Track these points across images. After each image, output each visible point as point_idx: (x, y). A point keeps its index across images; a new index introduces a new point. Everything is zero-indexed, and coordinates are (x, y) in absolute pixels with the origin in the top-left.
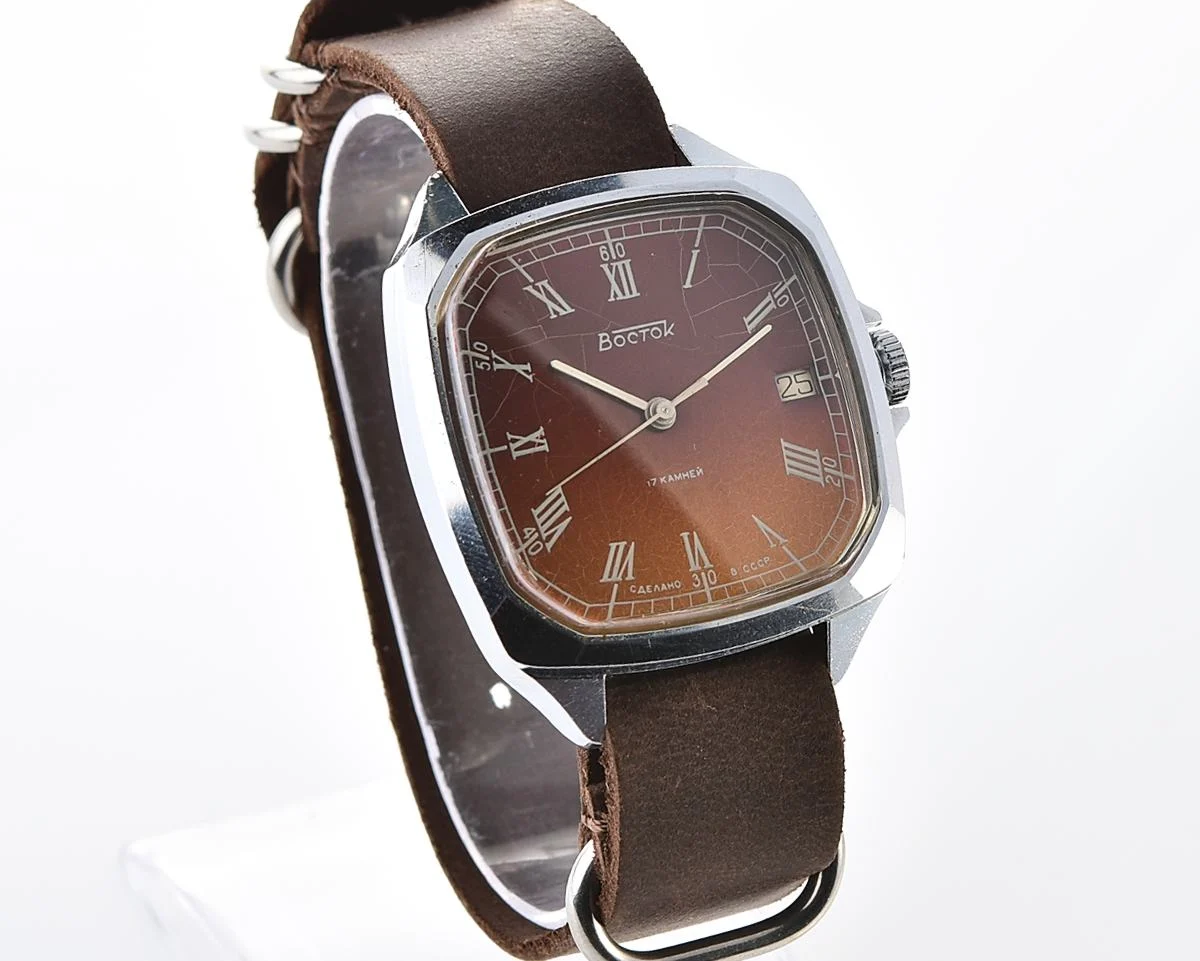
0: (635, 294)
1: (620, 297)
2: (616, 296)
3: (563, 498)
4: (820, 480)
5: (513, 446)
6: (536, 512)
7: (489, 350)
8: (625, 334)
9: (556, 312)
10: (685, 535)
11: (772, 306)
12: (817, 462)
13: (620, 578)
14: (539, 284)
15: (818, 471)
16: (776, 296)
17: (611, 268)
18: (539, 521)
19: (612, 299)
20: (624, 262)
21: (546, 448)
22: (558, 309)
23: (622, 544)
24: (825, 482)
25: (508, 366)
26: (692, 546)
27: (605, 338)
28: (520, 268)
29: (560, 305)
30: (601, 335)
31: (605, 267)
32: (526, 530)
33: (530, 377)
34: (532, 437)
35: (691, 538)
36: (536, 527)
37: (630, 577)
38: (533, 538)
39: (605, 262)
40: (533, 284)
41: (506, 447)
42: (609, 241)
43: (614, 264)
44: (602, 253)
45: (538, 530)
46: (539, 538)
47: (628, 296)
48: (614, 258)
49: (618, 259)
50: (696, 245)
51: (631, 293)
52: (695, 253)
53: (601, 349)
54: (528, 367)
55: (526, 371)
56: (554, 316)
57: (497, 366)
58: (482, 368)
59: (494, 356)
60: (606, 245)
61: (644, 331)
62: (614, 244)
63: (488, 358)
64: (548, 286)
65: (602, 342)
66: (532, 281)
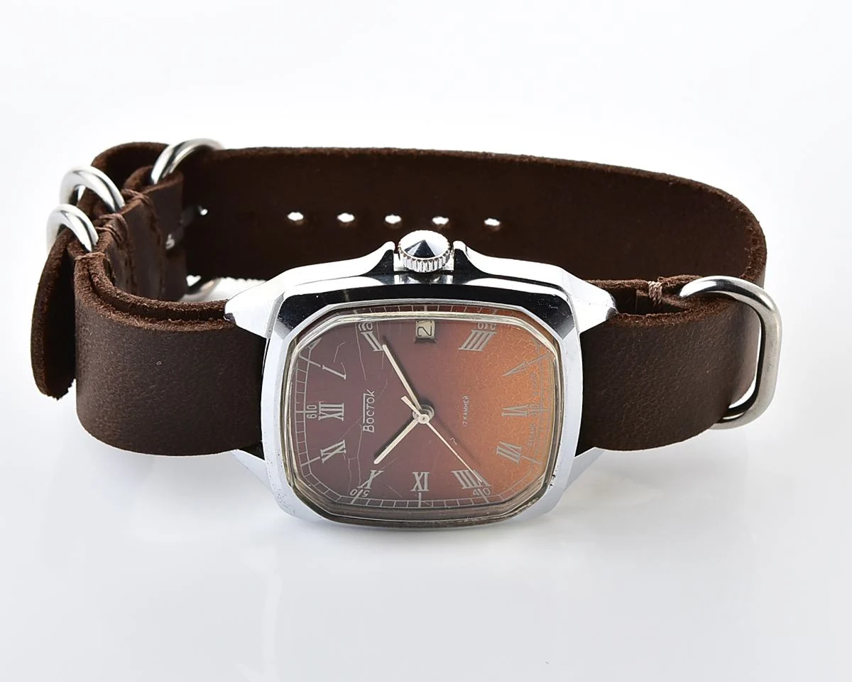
0: (342, 406)
1: (342, 414)
2: (341, 416)
3: (460, 471)
4: (492, 334)
5: (420, 489)
6: (465, 487)
7: (357, 489)
8: (367, 417)
9: (343, 450)
10: (503, 414)
11: (370, 333)
12: (480, 333)
13: (519, 454)
14: (322, 455)
15: (486, 333)
16: (365, 330)
17: (322, 415)
18: (471, 486)
19: (342, 419)
20: (320, 408)
21: (426, 474)
22: (341, 448)
23: (499, 448)
24: (493, 331)
25: (369, 482)
26: (511, 412)
27: (366, 428)
28: (309, 462)
29: (339, 446)
30: (364, 429)
31: (320, 418)
32: (474, 494)
33: (380, 472)
34: (418, 479)
35: (506, 412)
36: (473, 489)
37: (520, 448)
38: (480, 492)
39: (317, 417)
40: (321, 458)
41: (420, 493)
42: (304, 412)
43: (320, 413)
44: (311, 417)
45: (476, 489)
46: (481, 489)
47: (343, 410)
48: (316, 412)
49: (318, 409)
50: (320, 366)
51: (341, 408)
52: (324, 368)
53: (373, 431)
54: (373, 471)
55: (375, 473)
56: (345, 451)
57: (368, 487)
58: (367, 495)
59: (362, 487)
60: (306, 414)
61: (368, 407)
62: (307, 410)
63: (362, 491)
64: (325, 450)
65: (368, 430)
66: (319, 458)
